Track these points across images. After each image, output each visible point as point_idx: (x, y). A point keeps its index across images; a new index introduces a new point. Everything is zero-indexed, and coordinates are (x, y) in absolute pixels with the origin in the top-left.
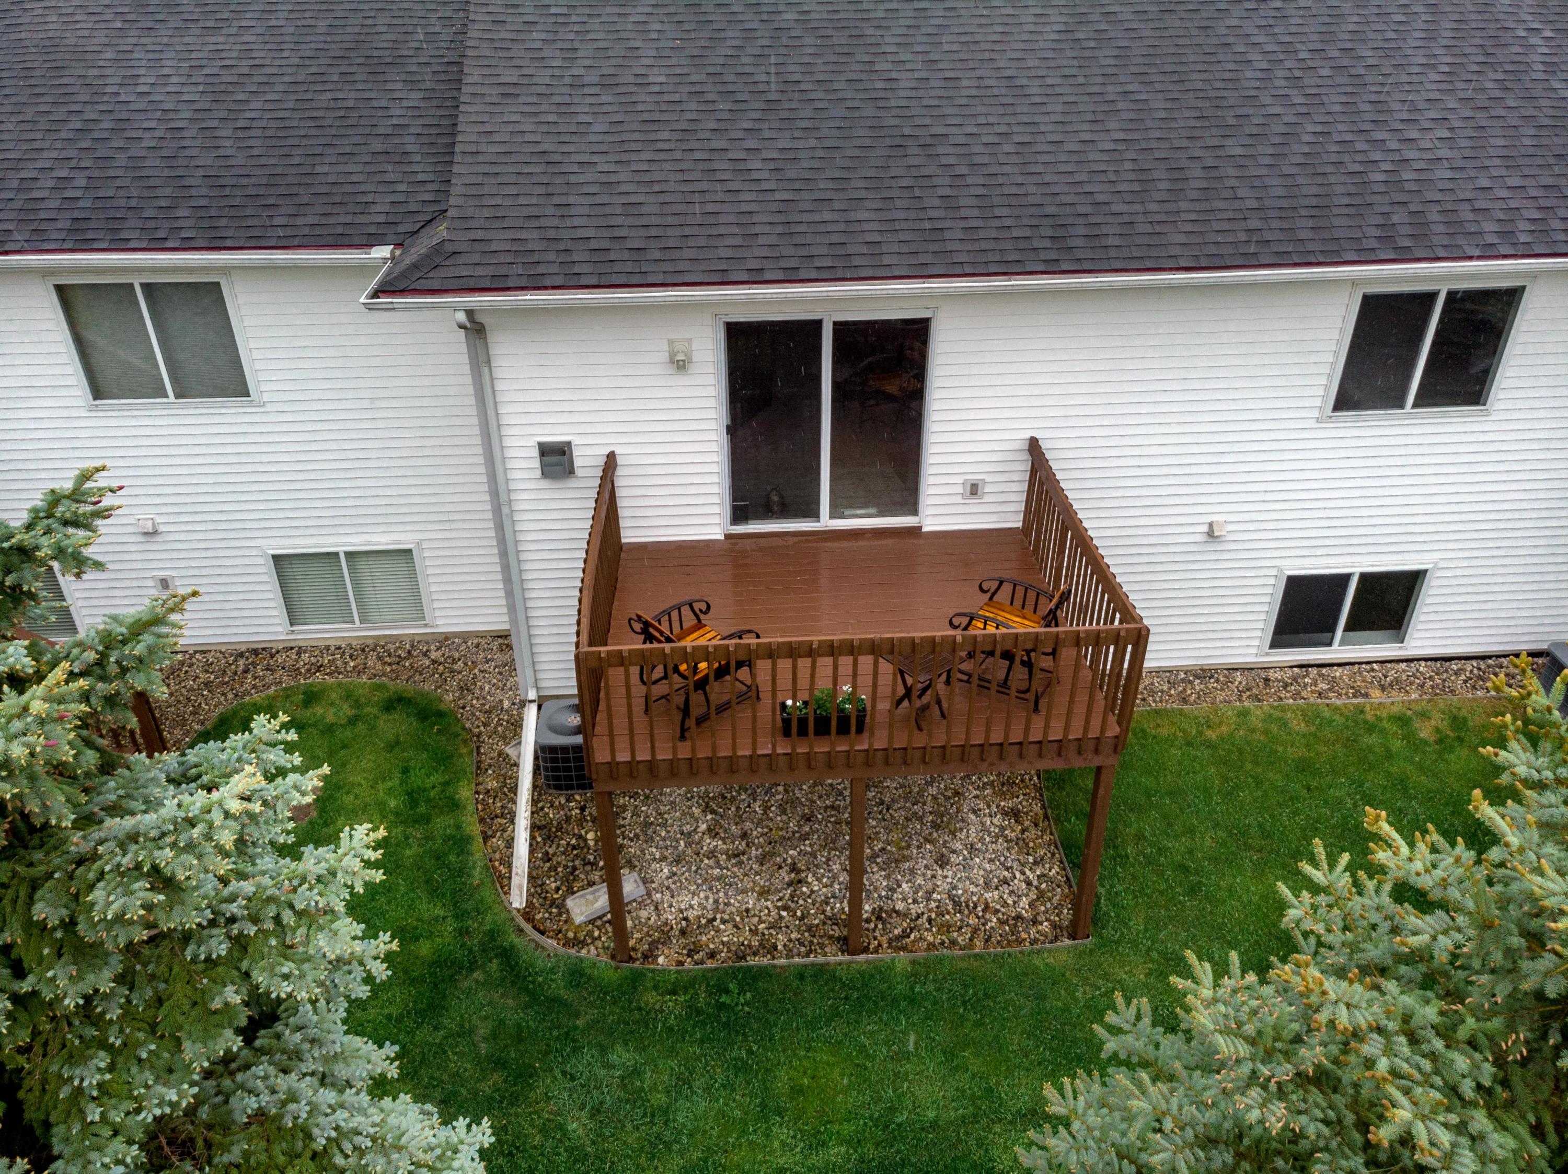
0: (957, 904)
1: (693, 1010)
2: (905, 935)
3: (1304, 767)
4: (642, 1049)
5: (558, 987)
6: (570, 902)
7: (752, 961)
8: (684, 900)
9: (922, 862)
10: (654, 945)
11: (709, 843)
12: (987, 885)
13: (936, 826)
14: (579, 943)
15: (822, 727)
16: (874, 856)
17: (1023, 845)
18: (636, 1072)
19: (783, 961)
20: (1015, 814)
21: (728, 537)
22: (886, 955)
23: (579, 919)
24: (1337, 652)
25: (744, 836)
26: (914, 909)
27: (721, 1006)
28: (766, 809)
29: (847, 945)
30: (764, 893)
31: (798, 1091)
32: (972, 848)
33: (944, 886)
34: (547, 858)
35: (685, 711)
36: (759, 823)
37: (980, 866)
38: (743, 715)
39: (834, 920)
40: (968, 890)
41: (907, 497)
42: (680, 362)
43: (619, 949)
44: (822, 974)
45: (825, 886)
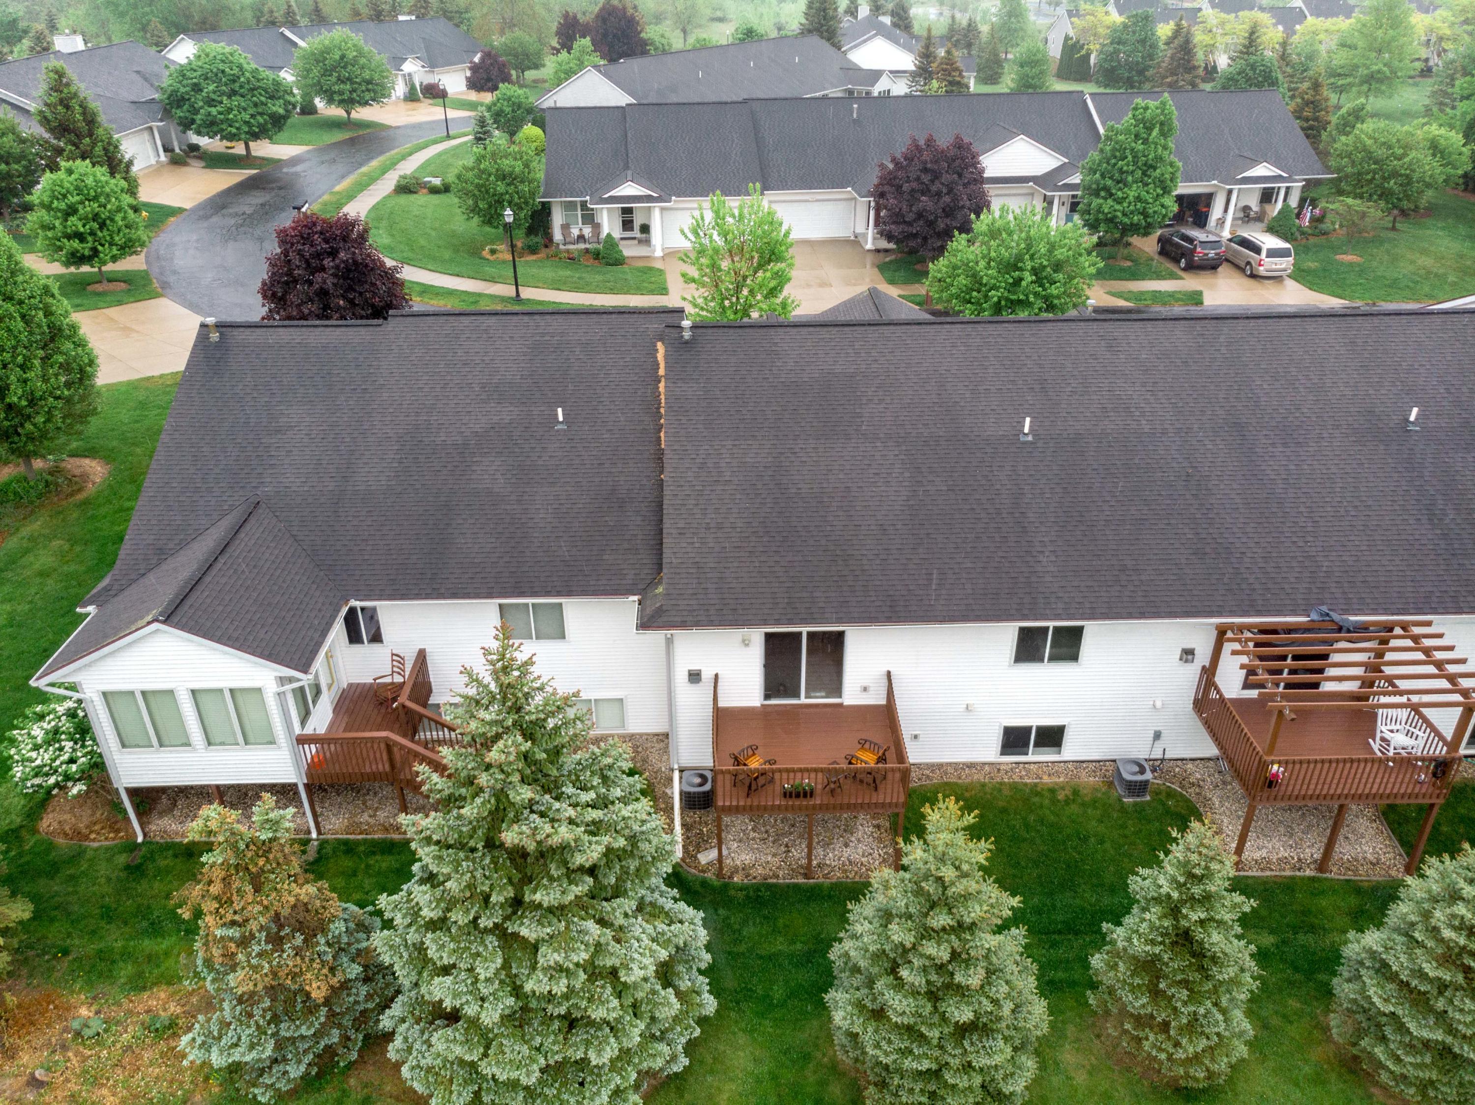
0: (850, 862)
1: (747, 897)
2: (829, 873)
3: (1004, 811)
4: (729, 910)
5: (698, 887)
6: (699, 856)
7: (770, 881)
8: (743, 857)
9: (838, 845)
10: (732, 873)
11: (752, 835)
12: (863, 856)
13: (845, 831)
14: (704, 871)
15: (798, 796)
16: (818, 843)
17: (880, 840)
18: (728, 918)
19: (781, 881)
20: (878, 827)
21: (762, 705)
22: (821, 880)
23: (703, 862)
24: (1030, 758)
25: (767, 832)
26: (833, 864)
27: (758, 896)
28: (776, 821)
29: (806, 876)
30: (774, 855)
31: (786, 926)
32: (859, 841)
33: (846, 855)
34: (688, 838)
35: (750, 787)
36: (773, 827)
37: (861, 848)
38: (770, 788)
39: (802, 867)
40: (855, 857)
41: (837, 690)
42: (746, 643)
43: (720, 874)
44: (796, 886)
45: (798, 853)
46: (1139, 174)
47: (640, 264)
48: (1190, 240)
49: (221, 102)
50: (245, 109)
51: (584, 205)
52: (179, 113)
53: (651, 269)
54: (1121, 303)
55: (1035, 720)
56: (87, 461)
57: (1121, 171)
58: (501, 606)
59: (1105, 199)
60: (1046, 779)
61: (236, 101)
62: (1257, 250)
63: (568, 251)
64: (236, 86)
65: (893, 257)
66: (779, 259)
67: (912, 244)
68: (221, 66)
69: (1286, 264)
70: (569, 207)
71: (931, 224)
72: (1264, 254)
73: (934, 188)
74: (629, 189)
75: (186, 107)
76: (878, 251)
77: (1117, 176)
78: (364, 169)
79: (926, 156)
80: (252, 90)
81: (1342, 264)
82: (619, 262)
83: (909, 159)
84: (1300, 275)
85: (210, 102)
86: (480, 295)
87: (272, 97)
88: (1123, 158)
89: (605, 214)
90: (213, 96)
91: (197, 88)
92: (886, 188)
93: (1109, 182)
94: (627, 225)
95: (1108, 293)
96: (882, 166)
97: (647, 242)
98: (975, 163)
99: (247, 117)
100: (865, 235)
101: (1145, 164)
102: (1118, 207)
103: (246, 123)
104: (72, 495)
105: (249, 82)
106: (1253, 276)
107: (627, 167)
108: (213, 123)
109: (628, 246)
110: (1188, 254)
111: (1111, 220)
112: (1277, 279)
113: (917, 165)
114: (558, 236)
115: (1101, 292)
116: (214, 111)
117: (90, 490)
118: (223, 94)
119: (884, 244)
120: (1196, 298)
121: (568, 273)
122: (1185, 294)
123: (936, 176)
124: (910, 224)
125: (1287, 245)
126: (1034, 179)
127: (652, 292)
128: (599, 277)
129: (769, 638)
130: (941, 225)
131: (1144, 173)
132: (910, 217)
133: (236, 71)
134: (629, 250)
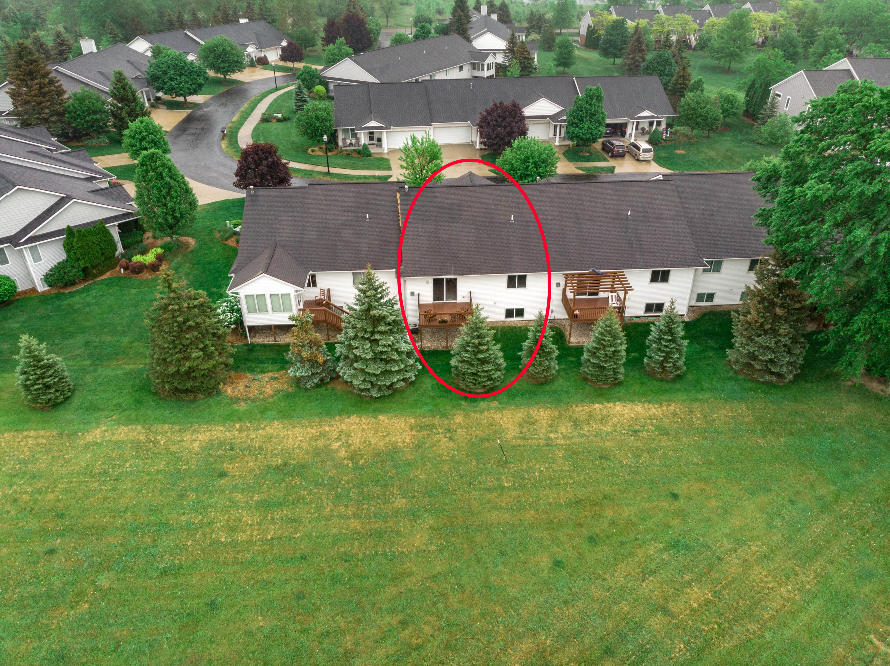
1: (429, 353)
8: (428, 344)
10: (425, 348)
11: (431, 338)
15: (443, 322)
19: (439, 349)
21: (433, 303)
24: (514, 319)
25: (435, 338)
27: (433, 353)
29: (446, 348)
30: (437, 343)
39: (445, 346)
41: (456, 299)
42: (428, 283)
43: (421, 348)
44: (443, 351)
45: (444, 343)
46: (588, 117)
47: (377, 156)
48: (612, 145)
49: (176, 79)
50: (187, 82)
51: (353, 130)
52: (156, 84)
53: (383, 159)
54: (581, 172)
55: (515, 306)
56: (186, 238)
57: (581, 116)
58: (353, 273)
59: (575, 127)
60: (519, 325)
61: (183, 78)
62: (638, 149)
63: (346, 150)
64: (183, 71)
65: (488, 152)
66: (437, 159)
67: (495, 147)
68: (176, 62)
69: (650, 155)
70: (345, 131)
71: (502, 139)
72: (641, 151)
73: (503, 124)
74: (373, 124)
75: (160, 81)
76: (481, 149)
77: (579, 118)
78: (242, 109)
79: (499, 110)
80: (190, 73)
81: (676, 154)
82: (369, 155)
83: (492, 110)
84: (658, 160)
85: (172, 79)
86: (312, 171)
87: (199, 75)
88: (582, 111)
89: (362, 134)
90: (173, 76)
91: (165, 73)
92: (483, 124)
93: (576, 121)
94: (371, 138)
95: (577, 168)
96: (481, 114)
97: (380, 146)
98: (521, 113)
99: (188, 86)
100: (476, 142)
101: (591, 113)
102: (580, 131)
103: (188, 88)
104: (186, 249)
105: (189, 69)
106: (638, 160)
107: (371, 113)
108: (173, 89)
109: (372, 148)
110: (612, 150)
111: (578, 137)
112: (648, 161)
113: (495, 115)
114: (340, 143)
115: (574, 167)
116: (173, 83)
117: (191, 248)
118: (177, 75)
119: (483, 147)
120: (611, 170)
121: (348, 161)
122: (608, 168)
123: (504, 119)
124: (494, 139)
125: (651, 147)
126: (550, 117)
127: (385, 169)
128: (361, 163)
129: (435, 280)
130: (506, 140)
131: (591, 117)
132: (493, 137)
133: (183, 64)
134: (373, 150)
